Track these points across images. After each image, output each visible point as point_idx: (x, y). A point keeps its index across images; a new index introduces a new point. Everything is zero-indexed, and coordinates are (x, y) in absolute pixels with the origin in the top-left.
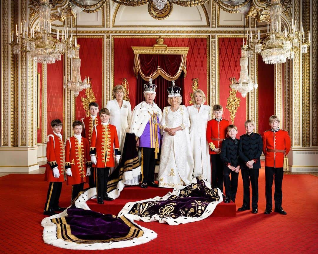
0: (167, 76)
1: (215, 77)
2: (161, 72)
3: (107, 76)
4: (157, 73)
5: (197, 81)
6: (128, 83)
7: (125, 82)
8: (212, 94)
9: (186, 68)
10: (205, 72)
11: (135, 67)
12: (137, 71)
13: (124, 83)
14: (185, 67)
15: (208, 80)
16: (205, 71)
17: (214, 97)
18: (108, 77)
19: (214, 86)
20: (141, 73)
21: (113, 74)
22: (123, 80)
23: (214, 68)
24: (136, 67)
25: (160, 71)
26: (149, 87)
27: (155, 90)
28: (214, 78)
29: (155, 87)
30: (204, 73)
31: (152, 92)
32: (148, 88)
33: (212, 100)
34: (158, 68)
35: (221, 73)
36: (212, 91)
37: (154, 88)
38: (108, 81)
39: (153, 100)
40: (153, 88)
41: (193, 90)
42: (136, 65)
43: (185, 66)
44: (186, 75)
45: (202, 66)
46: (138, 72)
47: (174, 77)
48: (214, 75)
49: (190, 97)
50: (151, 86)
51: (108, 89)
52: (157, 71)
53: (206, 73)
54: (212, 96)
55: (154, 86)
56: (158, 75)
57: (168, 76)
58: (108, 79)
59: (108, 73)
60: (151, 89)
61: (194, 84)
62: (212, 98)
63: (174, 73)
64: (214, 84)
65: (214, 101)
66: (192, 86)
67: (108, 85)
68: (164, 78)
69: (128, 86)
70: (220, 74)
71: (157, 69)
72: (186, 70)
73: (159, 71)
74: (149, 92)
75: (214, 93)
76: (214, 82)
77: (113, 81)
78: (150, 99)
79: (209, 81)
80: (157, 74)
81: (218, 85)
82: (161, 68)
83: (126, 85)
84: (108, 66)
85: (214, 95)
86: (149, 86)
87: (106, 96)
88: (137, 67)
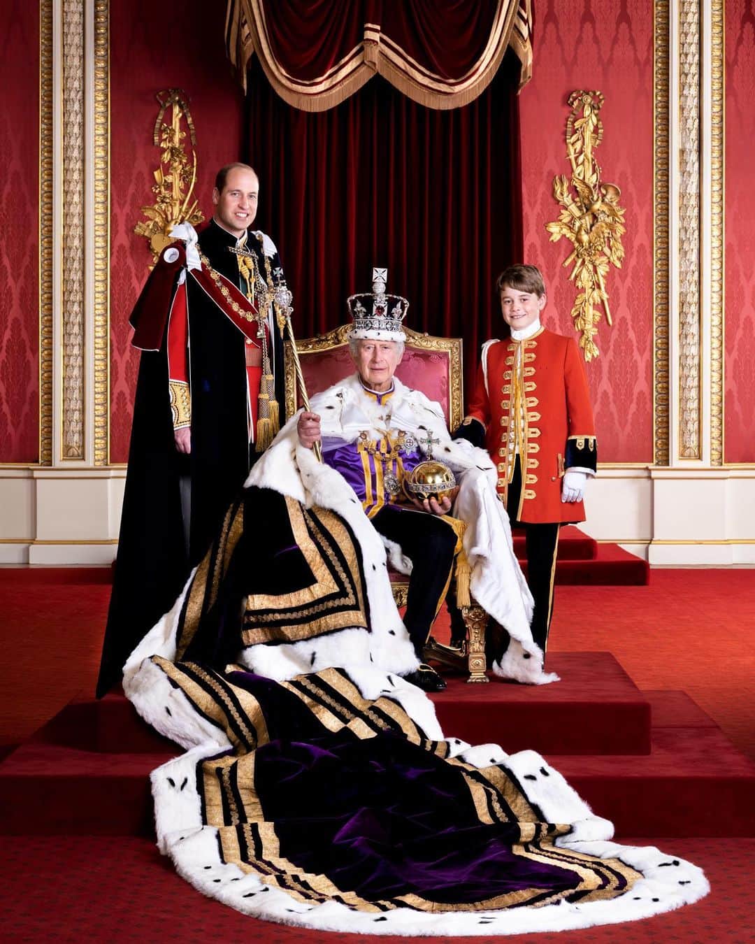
0: (420, 78)
1: (700, 85)
2: (386, 57)
3: (66, 79)
4: (363, 63)
5: (593, 108)
6: (190, 120)
7: (176, 110)
8: (684, 185)
9: (531, 35)
10: (642, 56)
11: (234, 27)
12: (248, 52)
13: (169, 119)
14: (525, 31)
15: (658, 99)
16: (642, 47)
17: (694, 201)
18: (76, 84)
19: (694, 135)
20: (270, 62)
21: (102, 64)
22: (165, 98)
23: (694, 28)
24: (241, 25)
25: (381, 53)
26: (369, 312)
27: (397, 321)
28: (694, 91)
29: (397, 310)
30: (637, 61)
31: (386, 335)
32: (366, 315)
33: (683, 218)
34: (369, 35)
35: (736, 61)
36: (683, 162)
37: (396, 316)
38: (77, 107)
39: (393, 369)
40: (390, 314)
41: (572, 157)
42: (242, 13)
43: (526, 22)
44: (530, 73)
45: (624, 17)
46: (248, 54)
47: (457, 89)
48: (694, 69)
49: (551, 200)
50: (379, 308)
51: (76, 154)
52: (361, 49)
53: (649, 62)
54: (682, 196)
55: (392, 304)
56: (365, 76)
57: (426, 81)
58: (73, 95)
59: (76, 62)
60: (382, 318)
61: (577, 125)
62: (684, 207)
63: (459, 68)
64: (693, 124)
65: (694, 224)
66: (565, 133)
67: (76, 130)
68: (405, 93)
69: (189, 136)
70: (730, 65)
71: (360, 38)
72: (528, 44)
73: (374, 54)
74: (371, 334)
75: (695, 178)
76: (694, 113)
77: (101, 109)
78: (377, 366)
79: (666, 106)
80: (363, 69)
81: (717, 132)
82: (383, 31)
83: (182, 130)
84: (76, 18)
85: (693, 189)
86: (368, 303)
87: (66, 193)
88: (246, 30)
